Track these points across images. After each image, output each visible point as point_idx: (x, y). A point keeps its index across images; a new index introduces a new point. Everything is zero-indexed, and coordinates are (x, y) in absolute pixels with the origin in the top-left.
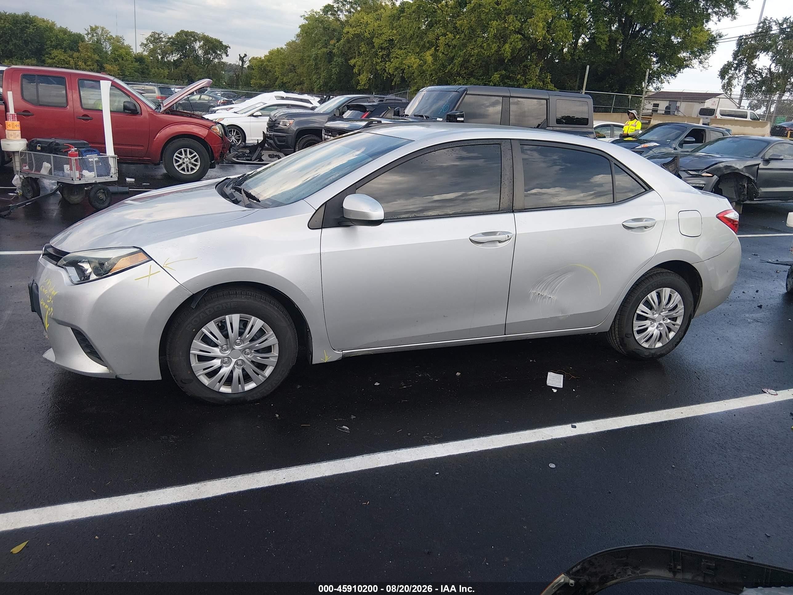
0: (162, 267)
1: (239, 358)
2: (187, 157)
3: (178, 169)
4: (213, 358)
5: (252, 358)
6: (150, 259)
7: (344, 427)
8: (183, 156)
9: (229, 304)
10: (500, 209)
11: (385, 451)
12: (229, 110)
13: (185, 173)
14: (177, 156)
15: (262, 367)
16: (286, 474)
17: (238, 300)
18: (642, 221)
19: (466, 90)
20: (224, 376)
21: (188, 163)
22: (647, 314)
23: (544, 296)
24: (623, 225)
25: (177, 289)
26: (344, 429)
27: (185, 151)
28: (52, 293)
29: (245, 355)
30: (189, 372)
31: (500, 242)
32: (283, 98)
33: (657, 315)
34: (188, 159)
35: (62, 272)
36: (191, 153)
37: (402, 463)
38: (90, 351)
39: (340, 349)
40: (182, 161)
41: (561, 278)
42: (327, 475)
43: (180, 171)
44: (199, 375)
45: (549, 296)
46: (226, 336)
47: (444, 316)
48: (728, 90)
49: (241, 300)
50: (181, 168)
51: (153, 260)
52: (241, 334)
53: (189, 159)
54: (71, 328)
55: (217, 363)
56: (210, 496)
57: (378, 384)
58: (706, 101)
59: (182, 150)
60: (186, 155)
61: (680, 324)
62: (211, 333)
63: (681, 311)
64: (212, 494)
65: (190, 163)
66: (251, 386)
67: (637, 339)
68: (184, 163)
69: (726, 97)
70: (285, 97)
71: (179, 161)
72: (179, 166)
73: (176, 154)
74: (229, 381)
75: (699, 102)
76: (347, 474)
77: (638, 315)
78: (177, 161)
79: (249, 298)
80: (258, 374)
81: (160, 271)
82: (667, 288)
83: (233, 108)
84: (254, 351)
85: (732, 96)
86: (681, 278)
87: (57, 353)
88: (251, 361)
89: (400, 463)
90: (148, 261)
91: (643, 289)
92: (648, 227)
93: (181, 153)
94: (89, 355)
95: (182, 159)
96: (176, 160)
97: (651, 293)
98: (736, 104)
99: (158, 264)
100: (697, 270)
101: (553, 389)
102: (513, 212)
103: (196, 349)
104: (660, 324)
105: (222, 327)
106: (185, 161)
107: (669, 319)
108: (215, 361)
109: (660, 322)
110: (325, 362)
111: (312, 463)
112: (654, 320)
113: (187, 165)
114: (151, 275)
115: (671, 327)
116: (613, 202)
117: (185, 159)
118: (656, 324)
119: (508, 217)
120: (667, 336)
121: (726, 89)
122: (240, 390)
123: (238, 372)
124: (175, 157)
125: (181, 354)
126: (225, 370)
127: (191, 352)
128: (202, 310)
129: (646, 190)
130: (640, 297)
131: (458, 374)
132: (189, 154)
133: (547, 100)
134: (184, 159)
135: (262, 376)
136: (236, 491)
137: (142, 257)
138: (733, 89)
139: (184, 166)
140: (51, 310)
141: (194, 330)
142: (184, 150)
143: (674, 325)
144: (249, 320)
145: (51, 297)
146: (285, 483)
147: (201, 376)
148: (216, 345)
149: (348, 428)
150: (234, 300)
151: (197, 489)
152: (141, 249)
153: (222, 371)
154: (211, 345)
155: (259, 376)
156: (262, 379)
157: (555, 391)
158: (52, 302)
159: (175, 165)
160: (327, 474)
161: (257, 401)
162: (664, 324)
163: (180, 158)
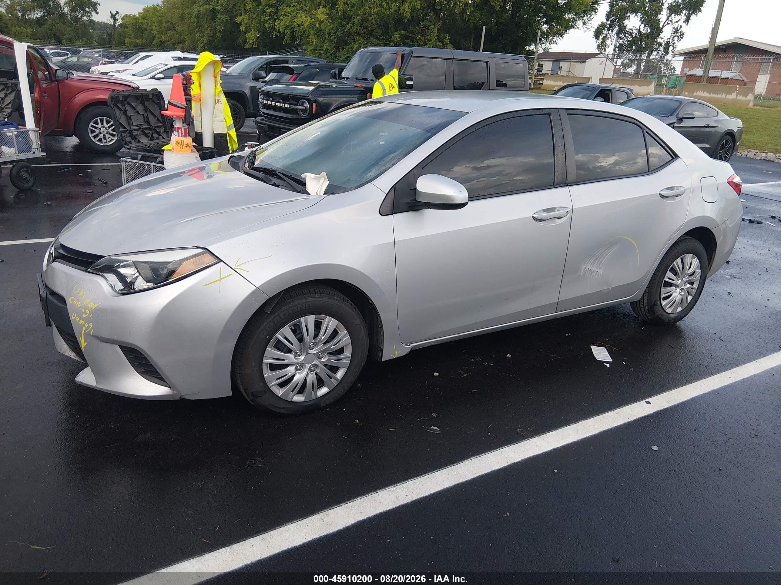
0: (234, 269)
1: (313, 363)
2: (104, 127)
3: (94, 140)
4: (287, 366)
5: (325, 362)
6: (219, 261)
7: (433, 427)
8: (99, 126)
9: (304, 304)
10: (555, 183)
11: (490, 451)
12: (122, 72)
13: (102, 145)
14: (92, 126)
15: (334, 369)
16: (404, 490)
17: (313, 300)
18: (673, 190)
19: (411, 52)
20: (298, 384)
21: (104, 133)
22: (673, 280)
23: (593, 270)
24: (660, 194)
25: (253, 293)
26: (433, 430)
27: (102, 120)
28: (89, 306)
29: (318, 359)
30: (261, 384)
31: (558, 218)
32: (180, 59)
33: (680, 281)
34: (104, 128)
35: (98, 279)
36: (108, 122)
37: (514, 463)
38: (144, 371)
39: (408, 343)
40: (99, 131)
41: (608, 250)
42: (448, 486)
43: (96, 142)
44: (273, 386)
45: (597, 270)
46: (301, 340)
47: (506, 299)
48: (603, 50)
49: (316, 300)
50: (98, 138)
51: (222, 261)
52: (316, 336)
53: (106, 128)
54: (119, 345)
55: (291, 370)
56: (341, 528)
57: (438, 374)
58: (587, 61)
59: (98, 118)
60: (102, 124)
61: (697, 288)
62: (286, 339)
63: (699, 275)
64: (341, 525)
65: (107, 133)
66: (324, 390)
67: (663, 305)
68: (100, 133)
69: (604, 57)
70: (182, 58)
71: (95, 132)
72: (95, 137)
73: (91, 124)
74: (302, 389)
75: (580, 62)
76: (466, 482)
77: (665, 282)
78: (92, 132)
79: (324, 296)
80: (331, 378)
81: (232, 274)
82: (689, 254)
83: (126, 70)
84: (328, 353)
85: (608, 55)
86: (700, 244)
87: (97, 374)
88: (325, 364)
89: (513, 463)
90: (217, 263)
91: (670, 257)
92: (680, 195)
93: (96, 123)
94: (144, 375)
95: (98, 129)
96: (91, 130)
97: (677, 260)
98: (614, 63)
99: (228, 265)
100: (713, 235)
101: (605, 364)
102: (567, 186)
103: (269, 358)
104: (682, 289)
105: (297, 330)
106: (101, 131)
107: (689, 283)
108: (289, 368)
109: (682, 287)
110: (395, 357)
111: (424, 473)
112: (677, 286)
113: (104, 135)
114: (222, 279)
115: (690, 291)
116: (649, 171)
117: (102, 129)
118: (678, 290)
119: (563, 191)
120: (687, 298)
121: (601, 49)
122: (313, 397)
123: (312, 378)
124: (90, 127)
125: (253, 364)
126: (299, 377)
127: (264, 361)
128: (277, 314)
129: (673, 158)
130: (669, 264)
131: (509, 356)
132: (106, 124)
133: (487, 62)
134: (100, 129)
135: (336, 380)
136: (365, 518)
137: (209, 259)
138: (607, 49)
139: (101, 136)
140: (89, 326)
141: (268, 337)
142: (100, 118)
143: (692, 289)
144: (322, 321)
145: (89, 310)
146: (410, 501)
147: (274, 386)
148: (289, 351)
149: (438, 429)
150: (309, 300)
151: (321, 522)
152: (207, 249)
153: (296, 378)
154: (285, 350)
155: (332, 379)
156: (334, 383)
157: (608, 365)
158: (91, 316)
159: (90, 135)
160: (448, 484)
161: (328, 406)
162: (685, 289)
163: (96, 128)
